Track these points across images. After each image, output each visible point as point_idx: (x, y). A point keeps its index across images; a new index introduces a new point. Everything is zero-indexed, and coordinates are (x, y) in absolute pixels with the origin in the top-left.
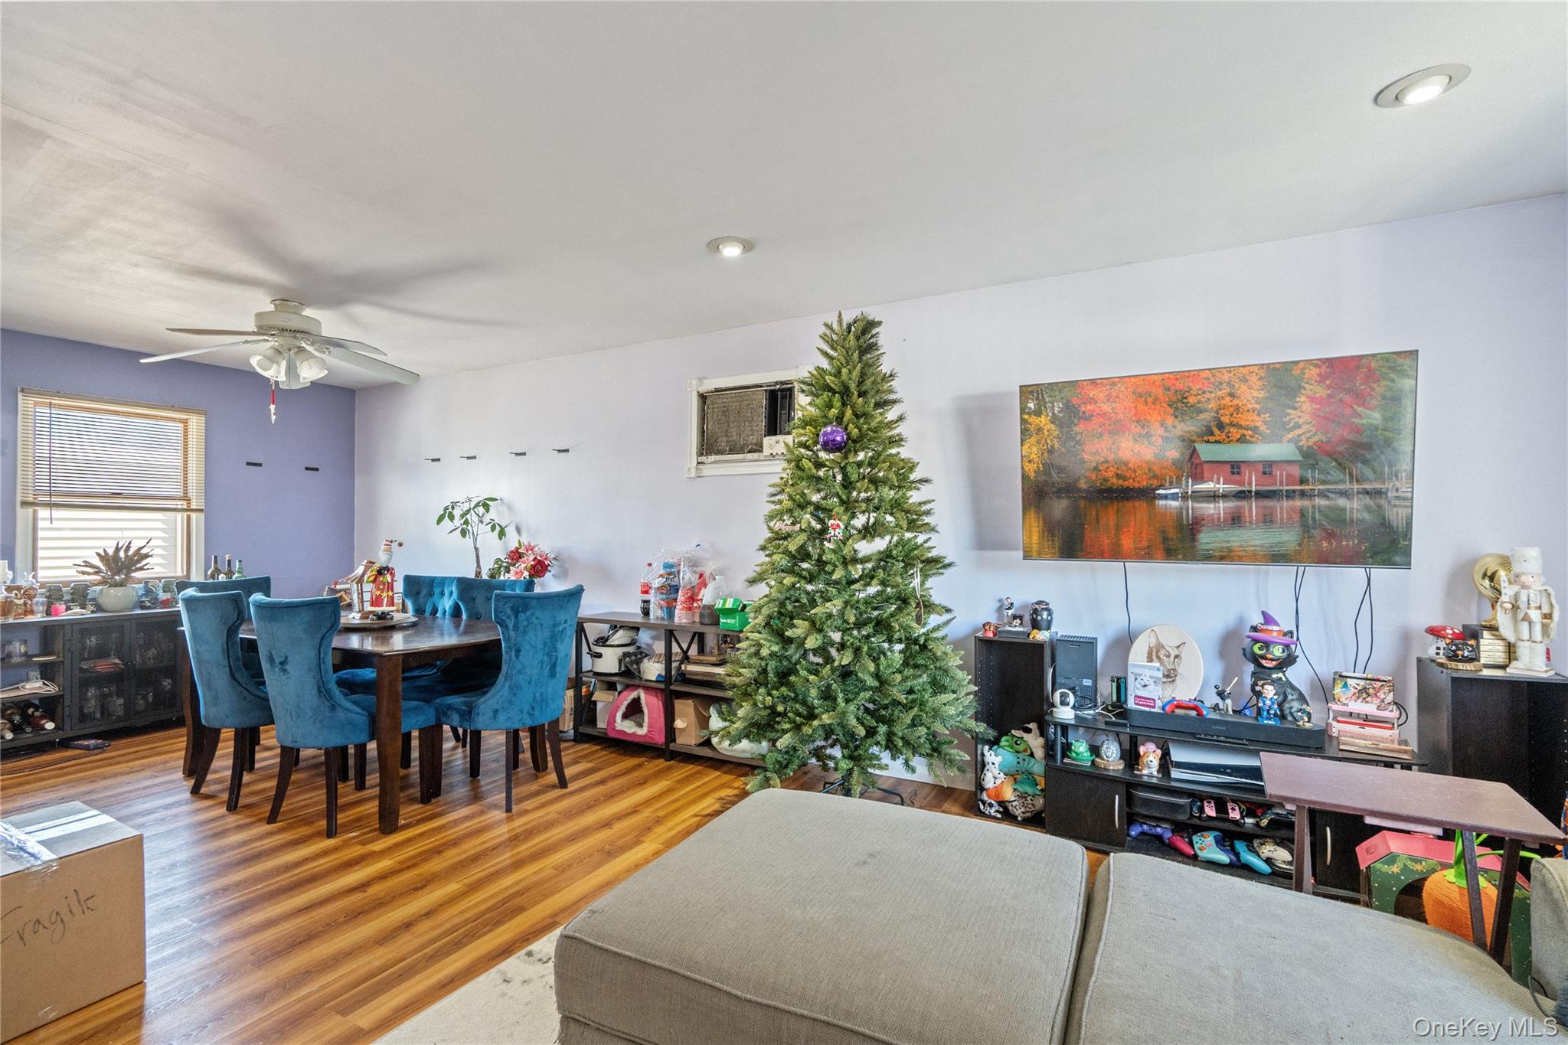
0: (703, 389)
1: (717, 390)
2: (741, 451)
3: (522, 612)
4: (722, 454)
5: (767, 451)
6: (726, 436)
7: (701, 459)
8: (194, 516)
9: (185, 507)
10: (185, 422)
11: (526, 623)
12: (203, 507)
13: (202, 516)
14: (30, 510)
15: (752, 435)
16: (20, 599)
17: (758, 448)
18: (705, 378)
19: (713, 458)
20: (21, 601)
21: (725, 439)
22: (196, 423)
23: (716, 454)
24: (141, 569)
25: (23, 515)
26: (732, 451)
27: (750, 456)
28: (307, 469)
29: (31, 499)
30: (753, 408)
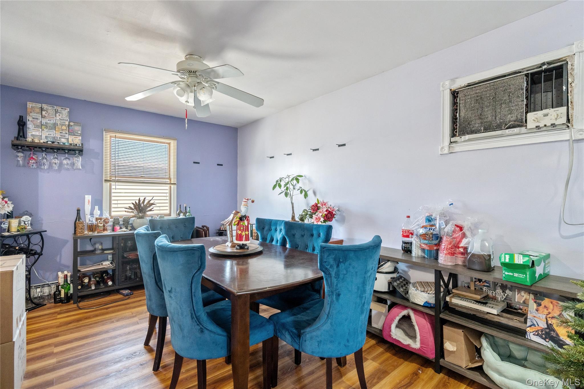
0: (454, 87)
1: (469, 85)
2: (499, 127)
3: (342, 262)
4: (476, 133)
5: (531, 124)
6: (480, 118)
7: (453, 139)
8: (172, 186)
9: (169, 182)
10: (169, 144)
11: (345, 272)
12: (176, 183)
13: (175, 186)
14: (108, 184)
15: (510, 114)
16: (101, 224)
17: (521, 123)
18: (457, 78)
19: (467, 137)
20: (102, 225)
21: (479, 121)
22: (173, 144)
23: (468, 134)
24: (151, 210)
25: (106, 185)
26: (486, 130)
27: (508, 131)
28: (218, 165)
29: (109, 179)
30: (510, 92)
